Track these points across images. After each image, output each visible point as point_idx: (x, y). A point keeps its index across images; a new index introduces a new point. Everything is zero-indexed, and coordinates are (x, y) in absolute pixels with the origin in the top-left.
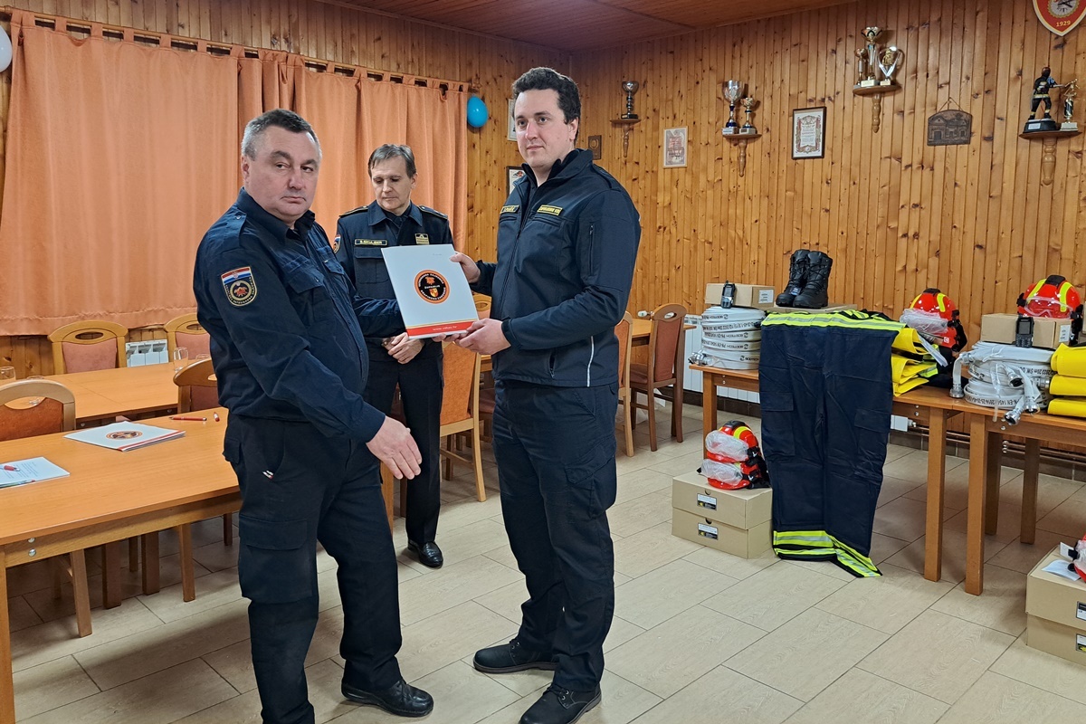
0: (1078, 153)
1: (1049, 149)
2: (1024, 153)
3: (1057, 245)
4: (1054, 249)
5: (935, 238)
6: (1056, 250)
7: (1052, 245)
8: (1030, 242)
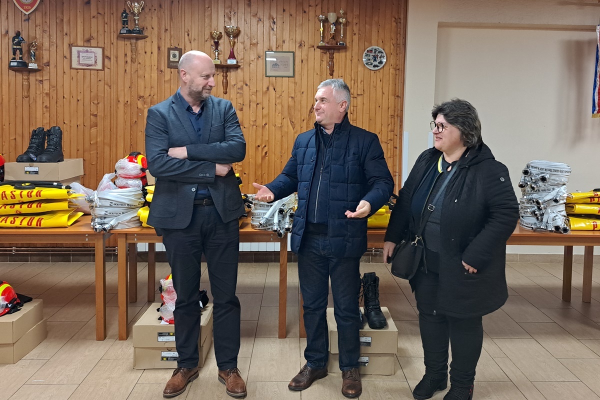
0: (40, 81)
1: (25, 77)
2: (12, 79)
8: (19, 130)
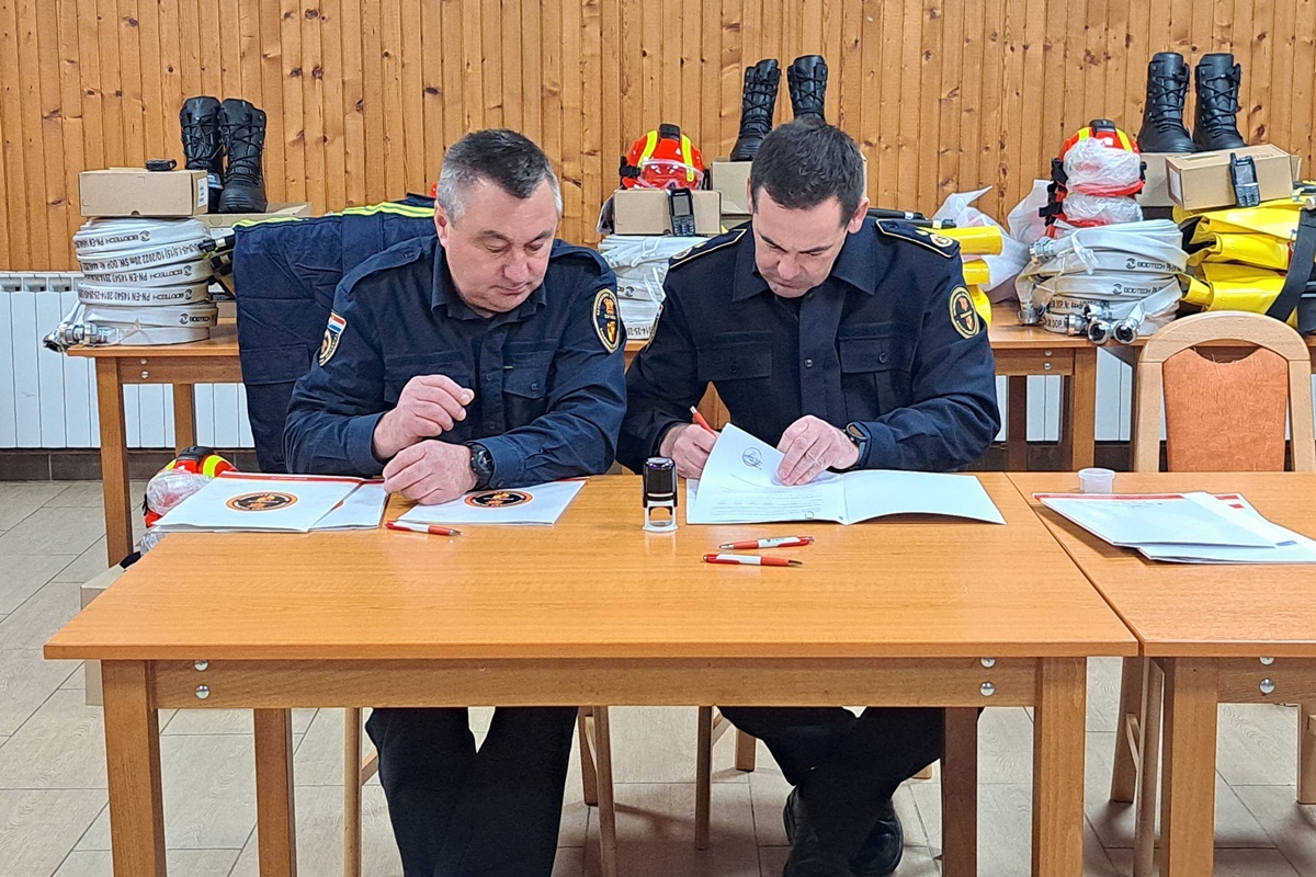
3: (555, 84)
4: (550, 91)
5: (352, 75)
6: (555, 94)
7: (546, 84)
8: (512, 81)
